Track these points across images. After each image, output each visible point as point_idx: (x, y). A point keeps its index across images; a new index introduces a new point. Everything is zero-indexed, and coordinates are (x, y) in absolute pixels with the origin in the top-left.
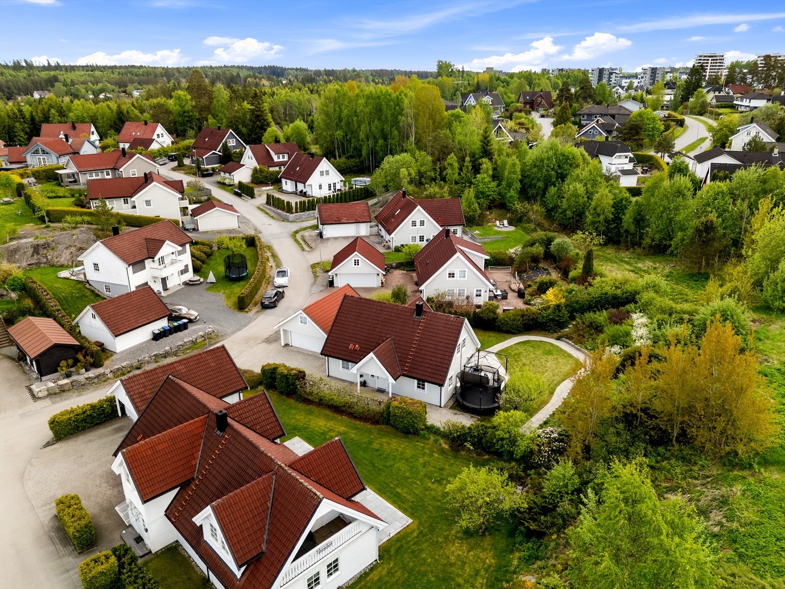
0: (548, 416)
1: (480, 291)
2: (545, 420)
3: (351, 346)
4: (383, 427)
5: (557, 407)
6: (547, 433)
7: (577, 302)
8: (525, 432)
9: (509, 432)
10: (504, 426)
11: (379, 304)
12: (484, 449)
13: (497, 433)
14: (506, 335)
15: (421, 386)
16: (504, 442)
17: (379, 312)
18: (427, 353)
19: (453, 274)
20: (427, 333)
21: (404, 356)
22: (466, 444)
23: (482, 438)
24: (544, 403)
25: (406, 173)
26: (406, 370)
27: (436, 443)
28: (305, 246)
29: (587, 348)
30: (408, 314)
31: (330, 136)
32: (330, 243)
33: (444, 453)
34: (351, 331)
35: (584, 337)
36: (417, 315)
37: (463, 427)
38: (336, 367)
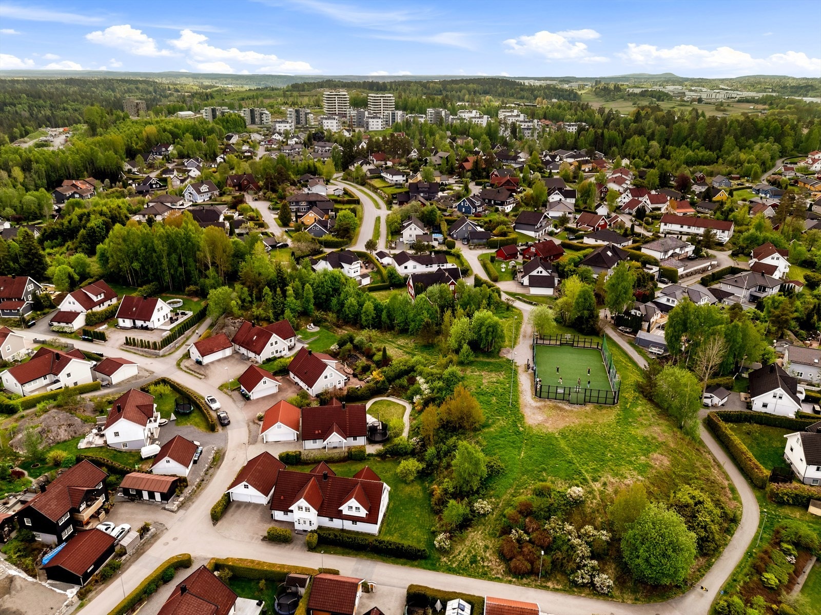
0: (409, 433)
1: (340, 381)
2: (408, 436)
3: (317, 432)
7: (390, 376)
9: (401, 445)
15: (355, 439)
23: (392, 451)
24: (402, 428)
27: (375, 460)
28: (200, 376)
29: (404, 399)
32: (212, 367)
33: (380, 462)
35: (399, 393)
37: (381, 450)
38: (310, 445)
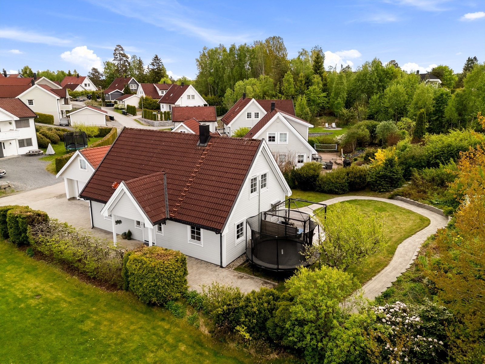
0: (390, 285)
1: (303, 156)
2: (384, 290)
4: (121, 293)
5: (404, 271)
6: (395, 314)
7: (413, 158)
8: (350, 309)
9: (315, 308)
10: (306, 295)
11: (159, 134)
12: (269, 340)
13: (293, 309)
14: (328, 195)
15: (196, 236)
16: (306, 328)
17: (157, 143)
18: (207, 188)
19: (274, 137)
20: (211, 163)
21: (176, 193)
22: (238, 328)
23: (266, 319)
24: (381, 266)
25: (251, 89)
26: (175, 212)
27: (192, 324)
29: (432, 203)
30: (192, 142)
31: (205, 82)
33: (200, 343)
34: (120, 168)
35: (425, 192)
36: (201, 142)
37: (238, 297)
